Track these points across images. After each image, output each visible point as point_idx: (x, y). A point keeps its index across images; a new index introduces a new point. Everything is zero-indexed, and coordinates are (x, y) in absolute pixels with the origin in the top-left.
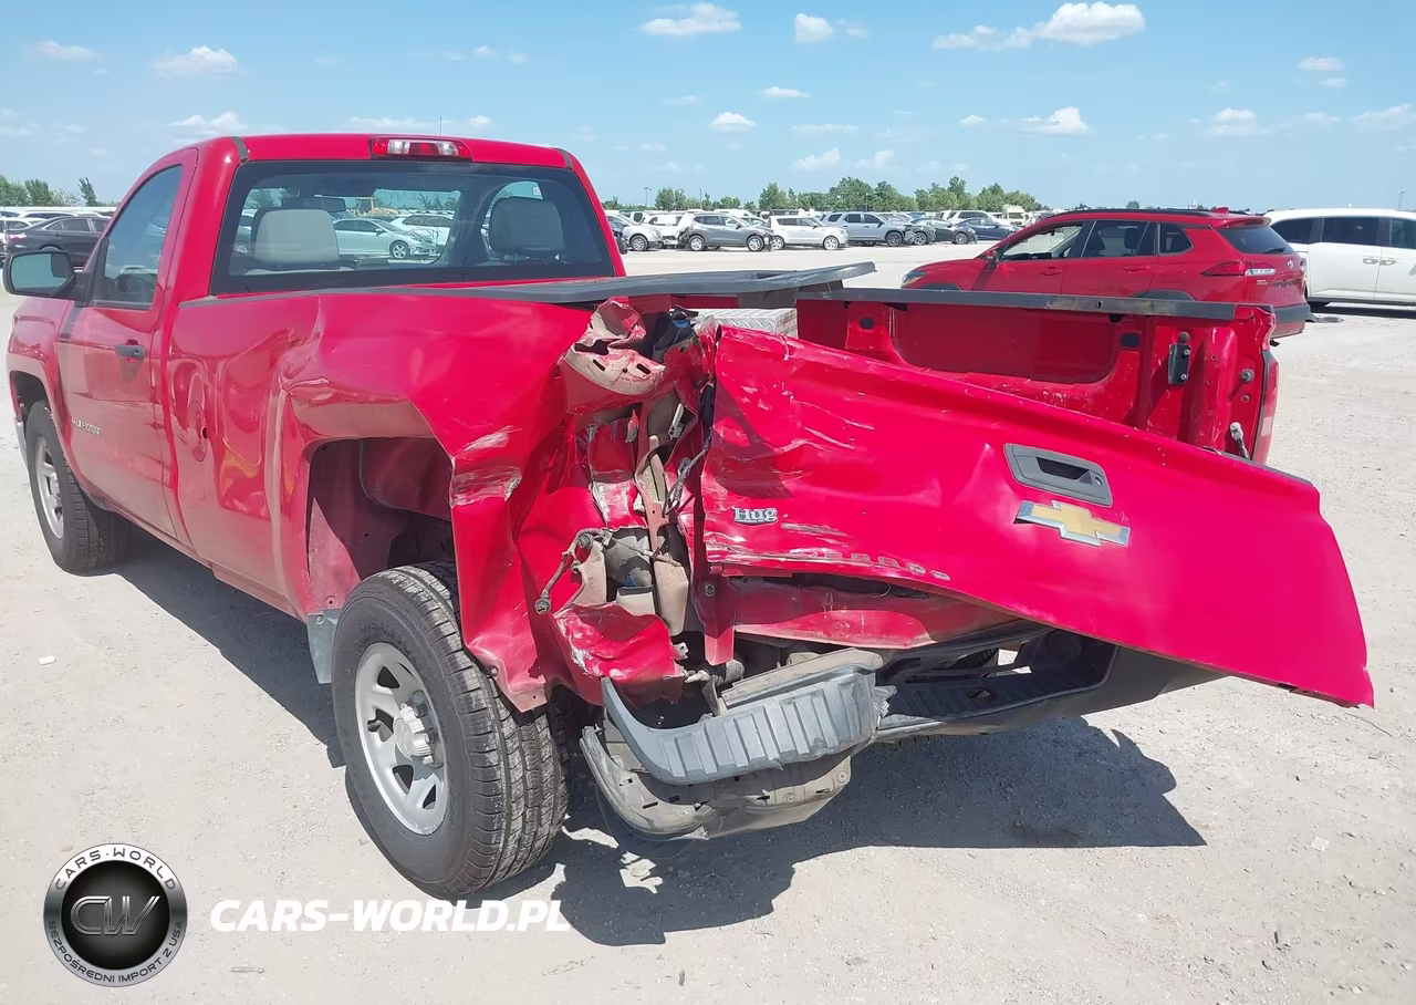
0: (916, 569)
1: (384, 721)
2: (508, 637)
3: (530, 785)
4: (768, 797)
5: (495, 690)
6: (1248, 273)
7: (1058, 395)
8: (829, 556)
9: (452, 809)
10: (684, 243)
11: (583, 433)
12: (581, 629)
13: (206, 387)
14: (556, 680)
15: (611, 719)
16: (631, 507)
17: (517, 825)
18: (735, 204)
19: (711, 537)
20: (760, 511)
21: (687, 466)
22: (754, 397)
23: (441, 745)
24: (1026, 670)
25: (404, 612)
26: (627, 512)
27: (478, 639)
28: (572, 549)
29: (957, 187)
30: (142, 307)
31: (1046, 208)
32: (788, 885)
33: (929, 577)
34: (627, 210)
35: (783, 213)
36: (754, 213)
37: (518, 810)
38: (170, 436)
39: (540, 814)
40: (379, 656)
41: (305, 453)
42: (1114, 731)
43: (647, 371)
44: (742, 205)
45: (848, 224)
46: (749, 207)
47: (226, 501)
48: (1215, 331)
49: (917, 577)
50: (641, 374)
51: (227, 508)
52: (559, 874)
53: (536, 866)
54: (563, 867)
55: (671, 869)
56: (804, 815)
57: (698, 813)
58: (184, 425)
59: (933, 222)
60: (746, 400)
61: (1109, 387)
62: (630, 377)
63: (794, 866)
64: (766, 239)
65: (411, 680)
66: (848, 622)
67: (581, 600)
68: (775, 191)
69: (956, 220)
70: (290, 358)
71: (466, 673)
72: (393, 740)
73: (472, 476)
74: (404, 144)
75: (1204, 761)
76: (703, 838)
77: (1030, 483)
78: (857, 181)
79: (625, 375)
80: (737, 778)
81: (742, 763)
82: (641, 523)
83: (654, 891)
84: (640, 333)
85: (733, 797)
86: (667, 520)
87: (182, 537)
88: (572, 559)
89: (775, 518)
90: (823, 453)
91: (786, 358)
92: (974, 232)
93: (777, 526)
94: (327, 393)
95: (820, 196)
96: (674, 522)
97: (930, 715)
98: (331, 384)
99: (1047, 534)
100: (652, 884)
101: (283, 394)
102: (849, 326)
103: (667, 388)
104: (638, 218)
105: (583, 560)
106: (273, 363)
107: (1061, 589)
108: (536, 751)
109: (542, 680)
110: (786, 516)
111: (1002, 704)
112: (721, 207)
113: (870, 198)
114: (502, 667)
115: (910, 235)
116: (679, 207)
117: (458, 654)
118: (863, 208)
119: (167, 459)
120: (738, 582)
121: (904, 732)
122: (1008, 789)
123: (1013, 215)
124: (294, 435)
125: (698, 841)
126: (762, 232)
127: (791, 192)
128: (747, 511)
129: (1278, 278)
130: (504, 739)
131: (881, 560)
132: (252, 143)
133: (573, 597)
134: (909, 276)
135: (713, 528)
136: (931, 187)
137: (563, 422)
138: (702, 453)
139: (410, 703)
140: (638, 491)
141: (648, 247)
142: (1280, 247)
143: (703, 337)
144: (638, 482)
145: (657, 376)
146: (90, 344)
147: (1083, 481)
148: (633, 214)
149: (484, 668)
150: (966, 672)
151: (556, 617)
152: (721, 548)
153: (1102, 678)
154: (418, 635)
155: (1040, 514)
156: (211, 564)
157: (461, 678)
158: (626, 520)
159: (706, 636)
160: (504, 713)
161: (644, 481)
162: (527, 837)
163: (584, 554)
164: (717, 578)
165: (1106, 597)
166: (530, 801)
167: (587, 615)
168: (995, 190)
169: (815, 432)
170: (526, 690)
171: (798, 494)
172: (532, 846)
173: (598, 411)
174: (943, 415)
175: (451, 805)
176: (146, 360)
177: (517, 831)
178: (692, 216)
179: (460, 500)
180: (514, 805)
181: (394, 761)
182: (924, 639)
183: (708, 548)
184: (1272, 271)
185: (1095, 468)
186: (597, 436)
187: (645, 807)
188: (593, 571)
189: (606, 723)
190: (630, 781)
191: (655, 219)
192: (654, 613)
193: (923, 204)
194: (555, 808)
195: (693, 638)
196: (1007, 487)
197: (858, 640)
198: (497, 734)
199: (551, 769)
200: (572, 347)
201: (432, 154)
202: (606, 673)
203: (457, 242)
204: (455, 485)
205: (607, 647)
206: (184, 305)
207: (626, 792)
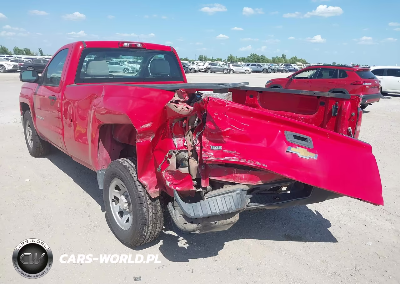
0: (258, 163)
1: (116, 199)
2: (150, 178)
3: (154, 218)
4: (216, 223)
5: (146, 192)
6: (364, 84)
7: (302, 118)
8: (235, 159)
9: (133, 223)
10: (206, 71)
11: (171, 124)
12: (169, 176)
13: (72, 107)
14: (162, 190)
15: (176, 201)
16: (183, 144)
17: (150, 228)
18: (220, 60)
19: (204, 153)
20: (217, 147)
21: (198, 134)
22: (217, 116)
23: (131, 206)
24: (289, 192)
25: (123, 170)
26: (182, 146)
27: (142, 178)
28: (167, 155)
29: (284, 57)
30: (57, 86)
31: (309, 63)
32: (223, 248)
33: (261, 166)
34: (190, 61)
35: (234, 63)
36: (226, 63)
37: (151, 224)
38: (62, 121)
39: (156, 225)
40: (115, 182)
41: (98, 127)
42: (315, 211)
43: (188, 109)
44: (222, 60)
45: (252, 67)
46: (224, 61)
47: (77, 139)
48: (345, 102)
49: (258, 165)
50: (187, 109)
51: (77, 141)
52: (161, 242)
53: (155, 240)
54: (162, 241)
55: (191, 242)
56: (226, 228)
57: (198, 226)
58: (66, 118)
59: (276, 67)
60: (215, 117)
61: (316, 116)
62: (184, 110)
63: (224, 243)
64: (229, 70)
65: (124, 189)
66: (240, 177)
67: (169, 168)
68: (232, 56)
69: (283, 66)
70: (95, 101)
71: (138, 187)
72: (118, 205)
73: (142, 135)
74: (128, 44)
75: (340, 220)
76: (199, 233)
77: (291, 141)
78: (255, 54)
79: (183, 109)
80: (208, 217)
81: (210, 213)
82: (186, 148)
83: (187, 248)
84: (187, 98)
85: (207, 222)
86: (193, 148)
87: (64, 148)
88: (167, 158)
89: (221, 149)
90: (235, 132)
91: (226, 106)
92: (288, 70)
93: (222, 151)
94: (105, 111)
95: (244, 58)
96: (195, 149)
97: (262, 203)
98: (106, 109)
99: (294, 155)
100: (186, 246)
101: (93, 111)
102: (247, 97)
103: (194, 113)
104: (193, 63)
105: (170, 158)
106: (91, 103)
107: (298, 170)
108: (156, 209)
109: (158, 190)
110: (224, 148)
111: (282, 201)
112: (217, 61)
113: (259, 59)
114: (148, 186)
115: (270, 70)
116: (205, 61)
117: (136, 182)
118: (257, 62)
119: (61, 127)
120: (211, 165)
121: (254, 207)
122: (285, 225)
123: (299, 65)
124: (95, 122)
125: (198, 234)
126: (228, 68)
127: (236, 57)
128: (214, 146)
129: (372, 86)
130: (148, 205)
131: (249, 161)
132: (87, 43)
133: (167, 168)
134: (268, 82)
135: (205, 151)
136: (276, 57)
137: (166, 121)
138: (202, 131)
139: (123, 195)
140: (185, 140)
141: (195, 71)
142: (373, 77)
143: (204, 100)
144: (186, 138)
145: (191, 110)
146: (42, 96)
147: (306, 142)
148: (191, 62)
149: (143, 186)
150: (272, 192)
151: (162, 173)
152: (206, 156)
153: (309, 195)
154: (126, 176)
155: (293, 150)
156: (72, 156)
157: (137, 188)
158: (182, 148)
159: (202, 179)
160: (148, 198)
161: (187, 137)
162: (153, 231)
163: (170, 156)
164: (205, 164)
165: (310, 173)
166: (154, 222)
167: (170, 173)
168: (295, 58)
169: (233, 126)
170: (154, 192)
171: (228, 142)
172: (154, 234)
173: (175, 119)
174: (268, 122)
175: (133, 222)
176: (57, 100)
177: (150, 230)
178: (208, 63)
179: (139, 141)
180: (150, 223)
181: (119, 210)
182: (260, 182)
183: (203, 156)
184: (371, 84)
185: (309, 138)
186: (175, 125)
187: (183, 224)
188: (173, 161)
189: (175, 201)
190: (180, 217)
191: (198, 64)
192: (188, 173)
193: (274, 61)
194: (160, 224)
195: (198, 180)
196: (284, 142)
197: (242, 182)
198: (146, 204)
199: (160, 214)
200: (169, 102)
201: (135, 47)
202: (175, 188)
203: (141, 70)
204: (137, 137)
205: (175, 181)
206: (68, 86)
207: (179, 220)
